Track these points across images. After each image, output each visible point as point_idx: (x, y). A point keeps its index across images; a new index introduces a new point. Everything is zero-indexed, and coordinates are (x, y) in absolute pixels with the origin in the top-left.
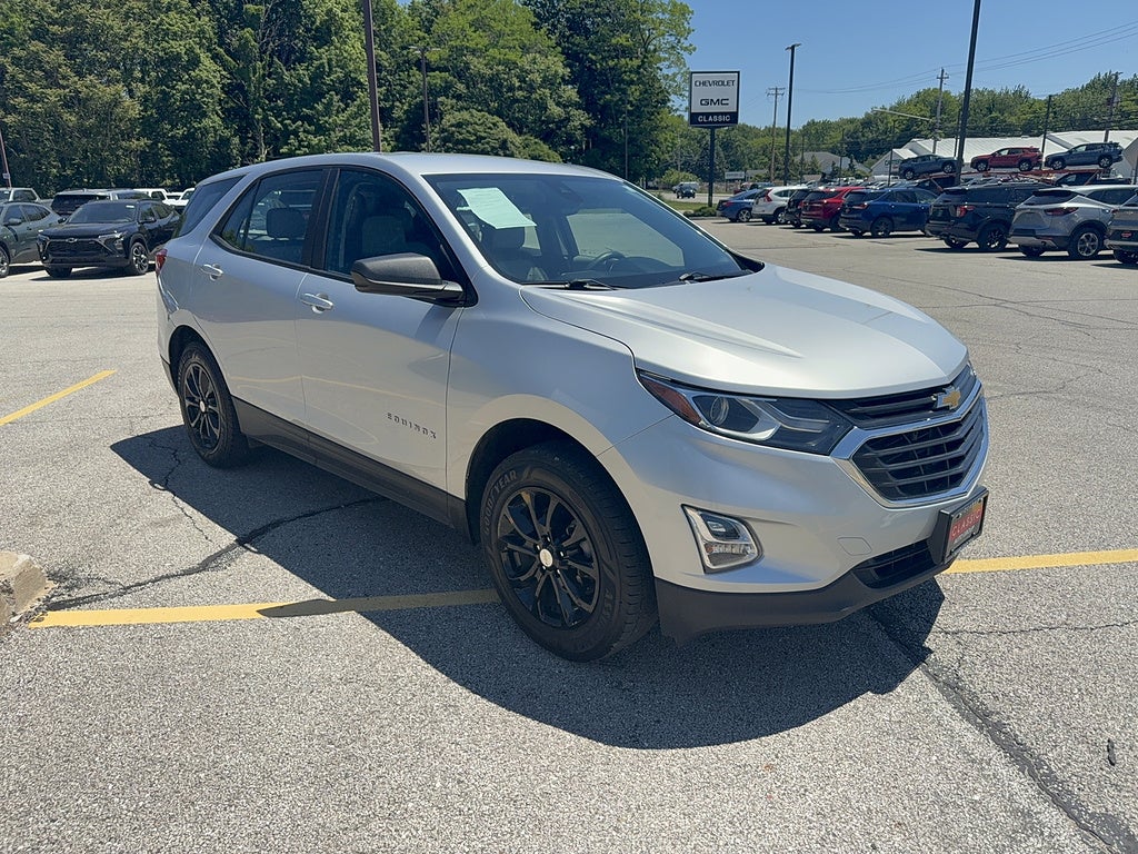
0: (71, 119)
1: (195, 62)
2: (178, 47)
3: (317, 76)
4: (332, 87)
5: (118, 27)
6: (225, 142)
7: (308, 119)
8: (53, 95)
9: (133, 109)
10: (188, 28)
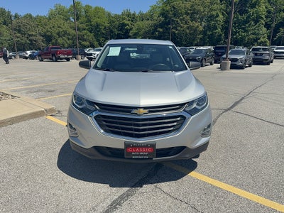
0: (188, 31)
1: (217, 16)
2: (214, 13)
3: (248, 17)
4: (252, 20)
5: (202, 9)
6: (221, 35)
7: (243, 29)
8: (185, 26)
9: (201, 28)
10: (218, 8)
